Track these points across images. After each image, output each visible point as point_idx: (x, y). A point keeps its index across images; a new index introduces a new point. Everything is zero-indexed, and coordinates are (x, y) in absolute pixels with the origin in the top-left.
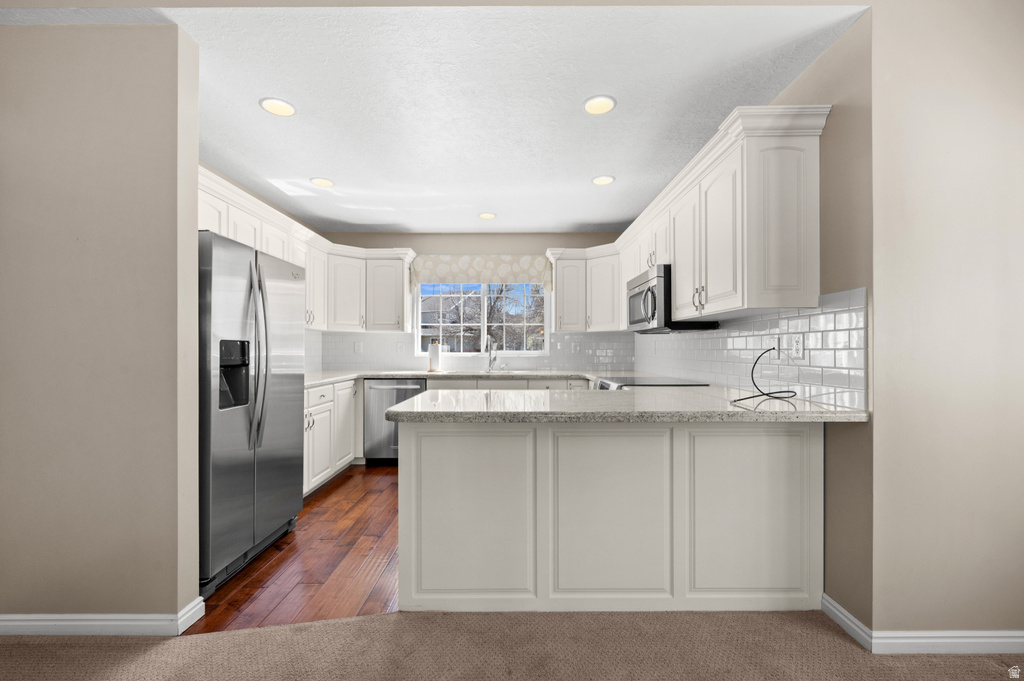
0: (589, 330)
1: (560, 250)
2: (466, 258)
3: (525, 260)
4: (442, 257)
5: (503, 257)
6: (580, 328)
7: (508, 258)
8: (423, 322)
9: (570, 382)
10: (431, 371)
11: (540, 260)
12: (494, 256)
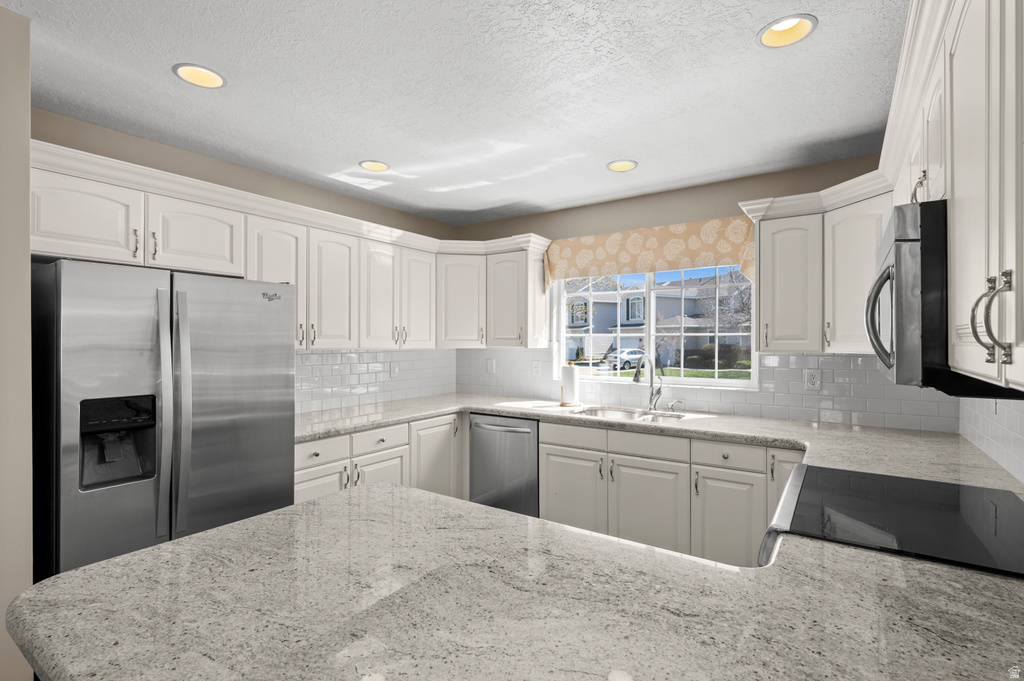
1: (765, 202)
2: (617, 237)
3: (710, 228)
4: (582, 239)
5: (671, 228)
6: (809, 346)
7: (681, 228)
9: (772, 452)
12: (657, 229)
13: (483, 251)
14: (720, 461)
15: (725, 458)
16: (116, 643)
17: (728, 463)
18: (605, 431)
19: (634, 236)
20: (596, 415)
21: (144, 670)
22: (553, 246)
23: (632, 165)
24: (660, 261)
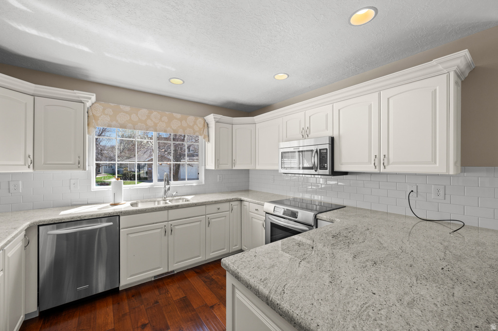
0: (234, 168)
1: (219, 116)
2: (144, 111)
3: (191, 119)
4: (122, 107)
5: (175, 114)
6: (229, 167)
7: (179, 116)
8: (96, 161)
9: (231, 203)
10: (115, 205)
11: (200, 120)
12: (167, 113)
13: (32, 92)
14: (216, 211)
15: (219, 209)
16: (476, 327)
17: (219, 211)
18: (167, 211)
19: (155, 113)
20: (137, 206)
21: (480, 310)
22: (96, 105)
23: (182, 82)
24: (169, 128)
